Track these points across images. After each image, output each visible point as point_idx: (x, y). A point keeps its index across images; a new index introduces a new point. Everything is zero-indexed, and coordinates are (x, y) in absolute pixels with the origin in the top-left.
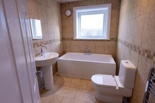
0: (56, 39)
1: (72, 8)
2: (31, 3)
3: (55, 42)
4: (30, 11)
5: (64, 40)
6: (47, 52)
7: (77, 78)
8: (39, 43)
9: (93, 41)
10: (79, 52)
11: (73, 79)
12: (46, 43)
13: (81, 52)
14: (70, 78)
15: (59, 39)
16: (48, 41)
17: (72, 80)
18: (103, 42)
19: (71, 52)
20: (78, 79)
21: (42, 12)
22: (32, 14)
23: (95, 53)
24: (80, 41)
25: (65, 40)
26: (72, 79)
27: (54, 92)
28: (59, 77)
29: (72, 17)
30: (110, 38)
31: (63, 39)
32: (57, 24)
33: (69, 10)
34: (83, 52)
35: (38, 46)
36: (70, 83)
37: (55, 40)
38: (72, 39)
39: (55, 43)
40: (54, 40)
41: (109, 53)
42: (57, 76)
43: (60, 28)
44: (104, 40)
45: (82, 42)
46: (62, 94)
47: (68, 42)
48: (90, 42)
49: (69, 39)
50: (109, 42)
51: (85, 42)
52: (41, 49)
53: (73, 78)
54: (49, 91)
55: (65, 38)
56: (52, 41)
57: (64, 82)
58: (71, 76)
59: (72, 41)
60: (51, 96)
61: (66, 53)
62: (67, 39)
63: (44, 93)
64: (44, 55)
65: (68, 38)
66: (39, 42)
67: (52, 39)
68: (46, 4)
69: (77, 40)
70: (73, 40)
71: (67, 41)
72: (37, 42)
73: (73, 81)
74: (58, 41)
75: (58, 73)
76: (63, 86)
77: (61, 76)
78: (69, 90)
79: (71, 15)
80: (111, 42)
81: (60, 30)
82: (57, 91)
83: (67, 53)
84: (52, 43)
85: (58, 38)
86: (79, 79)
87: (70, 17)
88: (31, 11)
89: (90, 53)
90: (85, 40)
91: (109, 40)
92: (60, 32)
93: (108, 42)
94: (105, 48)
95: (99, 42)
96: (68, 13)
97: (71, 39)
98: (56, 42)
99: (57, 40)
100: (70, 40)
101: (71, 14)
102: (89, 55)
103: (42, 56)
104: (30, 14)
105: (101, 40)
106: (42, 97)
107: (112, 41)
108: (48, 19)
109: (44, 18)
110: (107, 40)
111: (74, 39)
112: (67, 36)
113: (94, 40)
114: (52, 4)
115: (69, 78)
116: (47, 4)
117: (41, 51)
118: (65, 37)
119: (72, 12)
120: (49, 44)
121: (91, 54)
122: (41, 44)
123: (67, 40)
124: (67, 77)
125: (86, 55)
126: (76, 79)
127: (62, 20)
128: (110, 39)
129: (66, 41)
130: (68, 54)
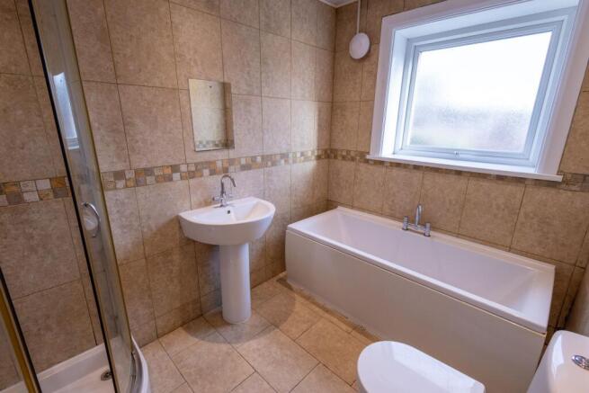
0: (295, 153)
1: (378, 23)
2: (198, 24)
3: (291, 161)
4: (192, 52)
5: (333, 155)
6: (249, 196)
7: (342, 319)
8: (219, 164)
9: (453, 178)
10: (382, 215)
11: (327, 315)
12: (250, 162)
13: (392, 217)
14: (317, 309)
15: (310, 154)
16: (259, 159)
17: (322, 317)
18: (510, 188)
19: (352, 207)
20: (345, 322)
21: (240, 51)
22: (199, 63)
23: (458, 235)
24: (395, 171)
25: (335, 157)
26: (321, 312)
27: (239, 339)
28: (285, 289)
29: (372, 63)
30: (559, 173)
31: (328, 154)
32: (307, 95)
33: (366, 33)
34: (400, 219)
35: (213, 173)
36: (304, 327)
37: (290, 155)
38: (362, 157)
39: (288, 167)
40: (284, 156)
41: (538, 250)
42: (279, 285)
43: (320, 111)
44: (519, 180)
45: (402, 172)
46: (260, 355)
47: (345, 167)
48: (440, 179)
49: (352, 154)
50: (553, 191)
51: (418, 174)
52: (222, 185)
53: (327, 311)
54: (230, 328)
55: (336, 150)
56: (278, 157)
57: (290, 314)
58: (321, 302)
59: (363, 167)
60: (224, 347)
61: (336, 207)
62: (344, 153)
63: (213, 326)
64: (231, 205)
65: (348, 152)
66: (220, 158)
67: (276, 150)
68: (263, 18)
69: (381, 163)
70: (367, 161)
71: (344, 162)
72: (212, 159)
73: (320, 325)
74: (307, 159)
75: (286, 276)
76: (277, 327)
77: (290, 288)
78: (288, 353)
79: (367, 56)
80: (570, 194)
81: (320, 119)
82: (252, 337)
83: (340, 208)
84: (274, 164)
85: (303, 150)
86: (349, 324)
87: (366, 63)
88: (196, 52)
89: (433, 228)
90: (417, 167)
91: (551, 184)
92: (319, 125)
93: (542, 194)
94: (522, 219)
95: (485, 184)
96: (360, 45)
97: (358, 158)
98: (294, 162)
99: (299, 155)
100: (353, 159)
101: (369, 51)
102: (422, 236)
103: (222, 206)
104: (192, 64)
105: (501, 178)
106: (203, 339)
107: (573, 188)
108: (263, 75)
109: (248, 73)
110: (538, 183)
111: (368, 157)
112: (345, 143)
113: (459, 173)
114: (294, 13)
115: (314, 307)
116: (267, 17)
117: (220, 189)
118: (337, 146)
119: (374, 40)
120: (262, 170)
121: (432, 233)
122: (226, 165)
123: (344, 158)
124: (308, 298)
125: (407, 232)
126: (335, 320)
127: (333, 78)
128: (559, 178)
129: (339, 163)
130: (339, 213)
